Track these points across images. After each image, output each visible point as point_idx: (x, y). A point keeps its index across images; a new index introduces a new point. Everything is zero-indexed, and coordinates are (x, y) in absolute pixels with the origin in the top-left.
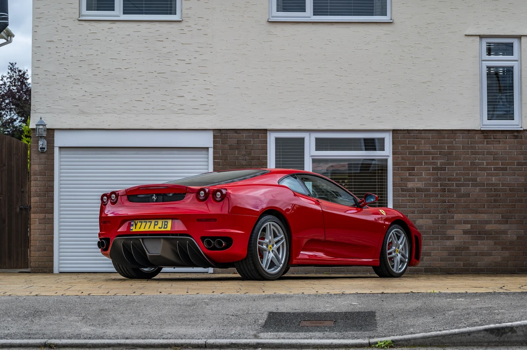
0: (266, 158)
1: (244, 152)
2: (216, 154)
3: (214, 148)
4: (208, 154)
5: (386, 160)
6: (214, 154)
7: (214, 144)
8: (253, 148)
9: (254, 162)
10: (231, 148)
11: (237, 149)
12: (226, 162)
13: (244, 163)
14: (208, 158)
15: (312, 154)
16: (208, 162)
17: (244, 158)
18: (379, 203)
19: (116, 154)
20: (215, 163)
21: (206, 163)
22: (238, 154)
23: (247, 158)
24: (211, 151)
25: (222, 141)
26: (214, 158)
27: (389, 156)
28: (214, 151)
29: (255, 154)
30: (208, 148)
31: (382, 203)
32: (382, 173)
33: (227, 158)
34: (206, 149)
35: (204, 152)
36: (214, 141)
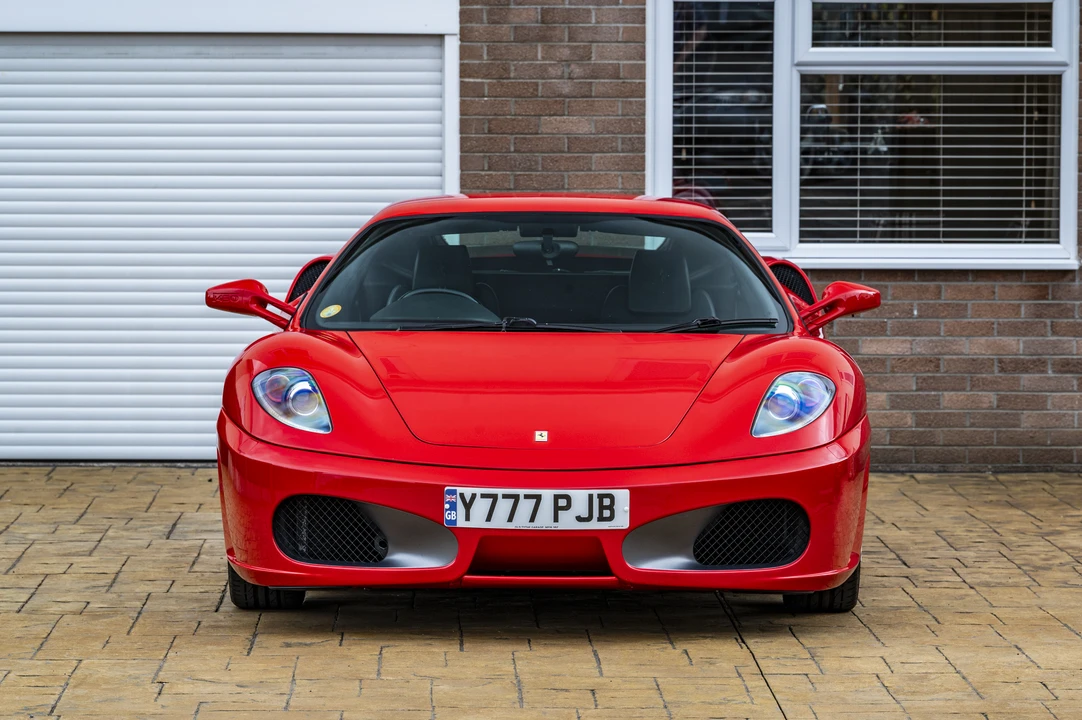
0: (641, 71)
1: (567, 52)
2: (469, 57)
3: (464, 35)
4: (442, 57)
5: (1058, 78)
6: (462, 58)
7: (461, 22)
8: (598, 38)
9: (600, 85)
10: (523, 36)
11: (543, 39)
12: (502, 85)
13: (566, 88)
14: (441, 70)
15: (801, 57)
16: (441, 83)
17: (567, 70)
18: (1032, 224)
19: (126, 56)
20: (465, 90)
21: (436, 88)
22: (543, 58)
23: (577, 70)
24: (452, 46)
25: (490, 13)
26: (464, 71)
27: (1065, 65)
28: (461, 47)
29: (602, 57)
30: (441, 37)
31: (1041, 224)
32: (1043, 120)
33: (507, 70)
34: (437, 41)
35: (428, 50)
36: (462, 13)
